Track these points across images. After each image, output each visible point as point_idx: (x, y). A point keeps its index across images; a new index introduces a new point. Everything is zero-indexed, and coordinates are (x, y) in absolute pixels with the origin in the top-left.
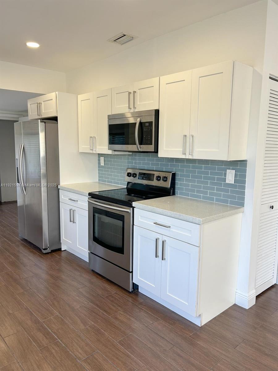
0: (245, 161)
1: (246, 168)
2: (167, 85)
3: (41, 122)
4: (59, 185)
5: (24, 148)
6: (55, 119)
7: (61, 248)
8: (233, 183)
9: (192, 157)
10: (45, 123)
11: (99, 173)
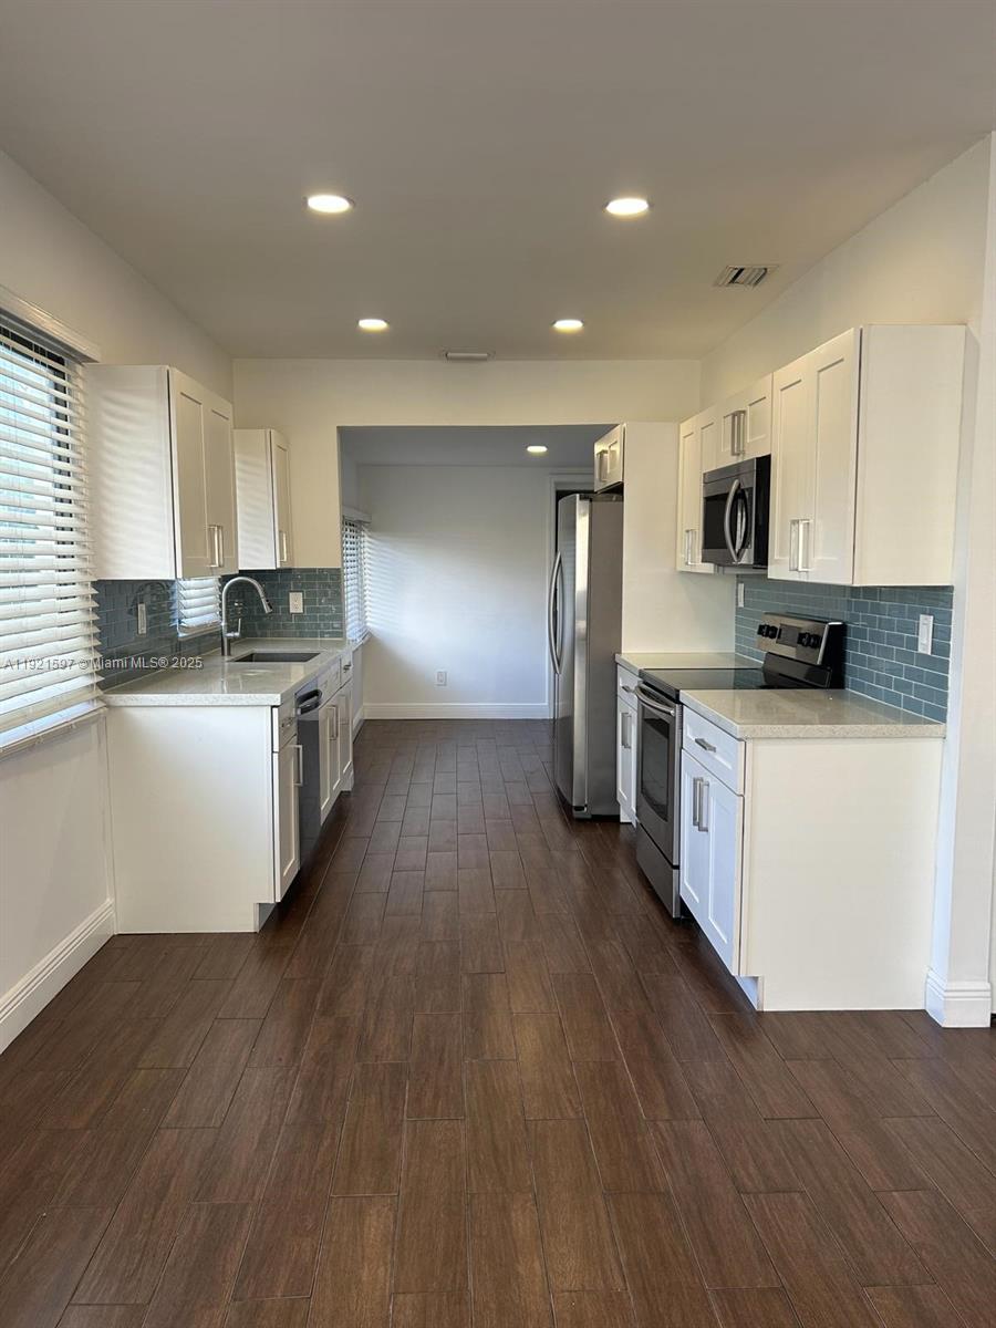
0: (948, 589)
1: (951, 608)
2: (784, 392)
3: (581, 499)
4: (620, 652)
5: (560, 561)
6: (618, 490)
7: (619, 816)
8: (929, 653)
9: (808, 577)
10: (591, 501)
11: (737, 630)
